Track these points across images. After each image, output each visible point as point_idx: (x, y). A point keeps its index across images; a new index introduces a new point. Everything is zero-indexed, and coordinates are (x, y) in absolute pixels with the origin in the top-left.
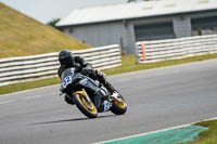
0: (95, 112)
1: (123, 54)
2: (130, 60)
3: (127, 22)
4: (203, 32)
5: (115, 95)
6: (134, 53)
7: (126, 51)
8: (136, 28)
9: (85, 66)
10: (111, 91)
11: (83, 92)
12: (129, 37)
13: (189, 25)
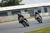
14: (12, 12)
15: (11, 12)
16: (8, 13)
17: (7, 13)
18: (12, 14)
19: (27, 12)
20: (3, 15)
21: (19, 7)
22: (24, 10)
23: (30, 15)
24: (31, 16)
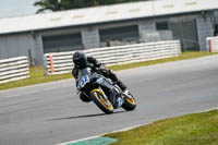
0: (111, 108)
1: (31, 66)
2: (38, 72)
3: (35, 33)
4: (111, 43)
5: (126, 93)
6: (42, 64)
7: (34, 63)
8: (44, 39)
9: (98, 66)
10: (123, 89)
11: (100, 90)
12: (37, 48)
13: (98, 36)
14: (101, 32)
15: (97, 32)
16: (86, 36)
18: (102, 40)
19: (168, 33)
21: (131, 11)
22: (154, 25)
23: (182, 45)
24: (183, 50)
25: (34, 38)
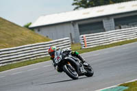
3: (74, 22)
7: (74, 41)
12: (75, 32)
14: (115, 20)
15: (113, 20)
17: (102, 23)
18: (116, 25)
20: (91, 30)
25: (73, 25)
